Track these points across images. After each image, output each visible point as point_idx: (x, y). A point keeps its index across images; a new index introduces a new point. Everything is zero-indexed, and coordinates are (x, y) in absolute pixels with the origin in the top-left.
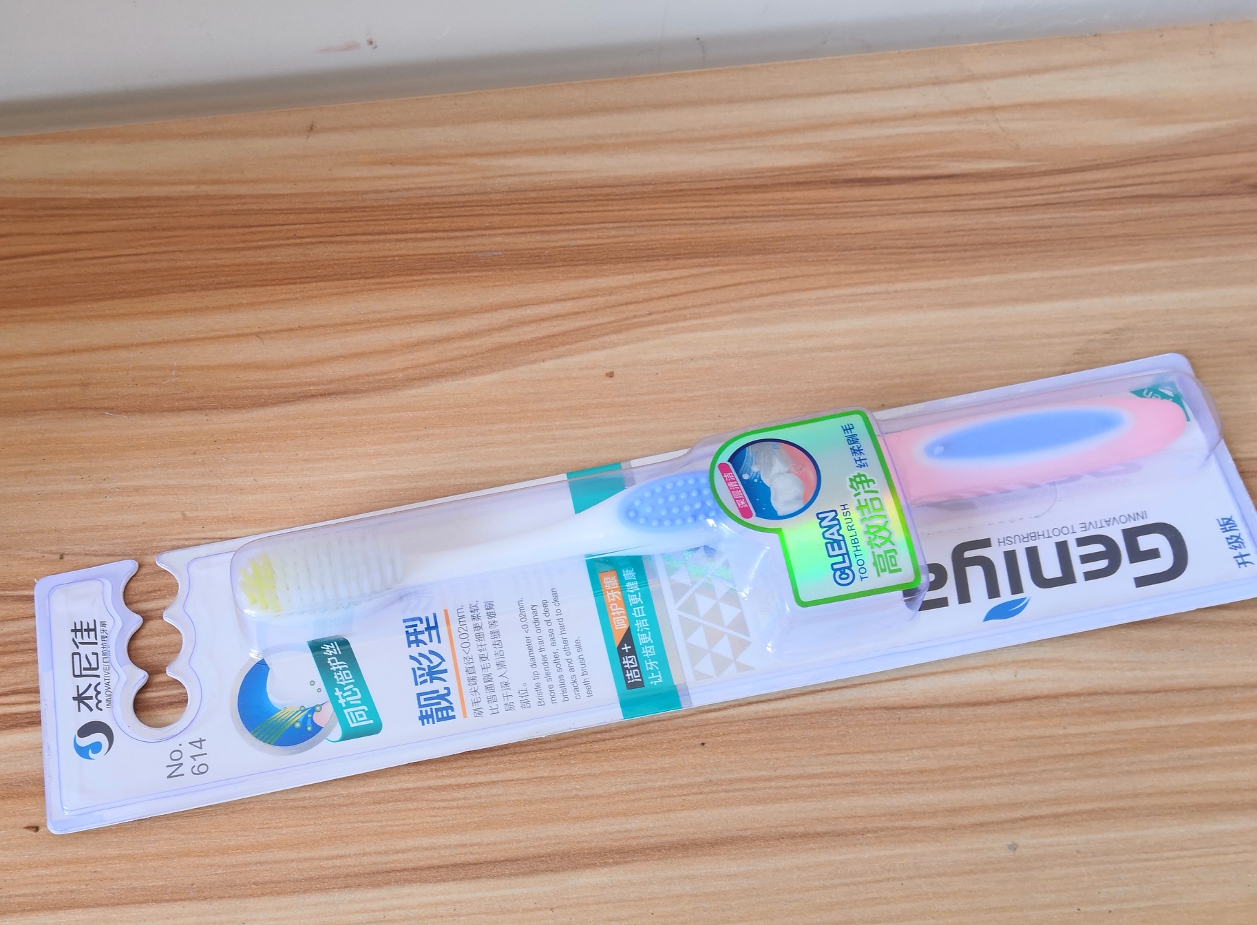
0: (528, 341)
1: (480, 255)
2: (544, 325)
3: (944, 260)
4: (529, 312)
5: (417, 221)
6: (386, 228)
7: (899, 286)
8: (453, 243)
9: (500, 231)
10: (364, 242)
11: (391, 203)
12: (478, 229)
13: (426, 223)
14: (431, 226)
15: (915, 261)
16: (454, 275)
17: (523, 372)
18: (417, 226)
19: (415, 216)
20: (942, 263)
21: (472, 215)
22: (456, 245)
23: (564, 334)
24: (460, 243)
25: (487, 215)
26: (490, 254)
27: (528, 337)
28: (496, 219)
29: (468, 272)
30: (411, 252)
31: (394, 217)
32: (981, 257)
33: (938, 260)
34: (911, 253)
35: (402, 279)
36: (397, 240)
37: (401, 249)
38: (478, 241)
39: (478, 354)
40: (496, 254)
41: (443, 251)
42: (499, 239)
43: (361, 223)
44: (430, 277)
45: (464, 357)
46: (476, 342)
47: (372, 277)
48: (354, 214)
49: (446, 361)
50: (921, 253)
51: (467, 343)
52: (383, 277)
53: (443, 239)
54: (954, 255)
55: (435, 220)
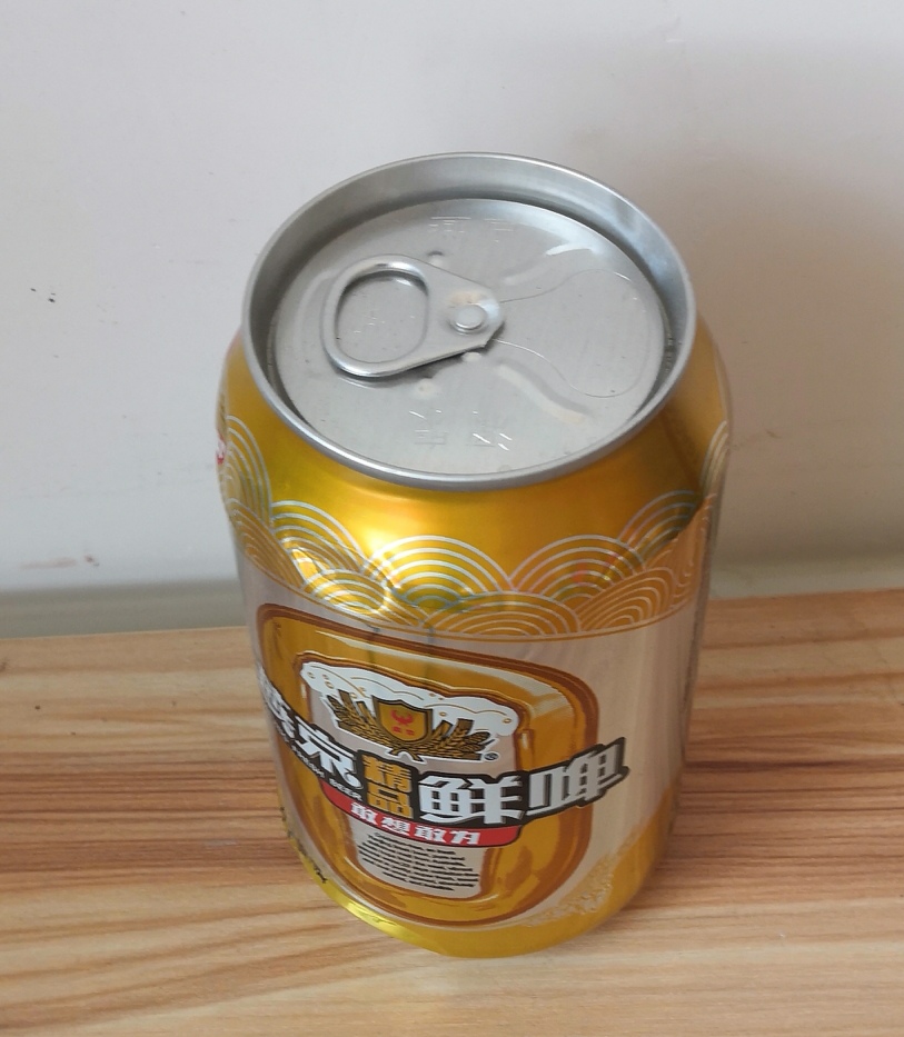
0: (259, 963)
1: (207, 844)
2: (282, 941)
3: (812, 875)
4: (262, 923)
5: (129, 796)
6: (86, 804)
7: (750, 909)
8: (173, 826)
9: (236, 814)
10: (57, 822)
11: (98, 770)
12: (208, 809)
13: (141, 799)
14: (147, 803)
15: (774, 875)
16: (169, 870)
17: (247, 1005)
18: (127, 802)
19: (127, 789)
20: (809, 879)
21: (202, 791)
22: (179, 830)
23: (306, 955)
24: (182, 827)
25: (222, 791)
26: (221, 843)
27: (261, 956)
28: (233, 797)
29: (189, 866)
30: (116, 837)
31: (98, 789)
32: (862, 873)
33: (805, 875)
34: (770, 865)
35: (101, 872)
36: (100, 821)
37: (103, 832)
38: (206, 825)
39: (190, 977)
40: (228, 843)
41: (159, 836)
42: (235, 824)
43: (54, 796)
44: (137, 871)
45: (171, 981)
46: (189, 962)
47: (62, 869)
48: (49, 784)
49: (146, 986)
50: (783, 865)
51: (177, 962)
52: (75, 869)
53: (160, 820)
54: (826, 869)
55: (152, 795)
